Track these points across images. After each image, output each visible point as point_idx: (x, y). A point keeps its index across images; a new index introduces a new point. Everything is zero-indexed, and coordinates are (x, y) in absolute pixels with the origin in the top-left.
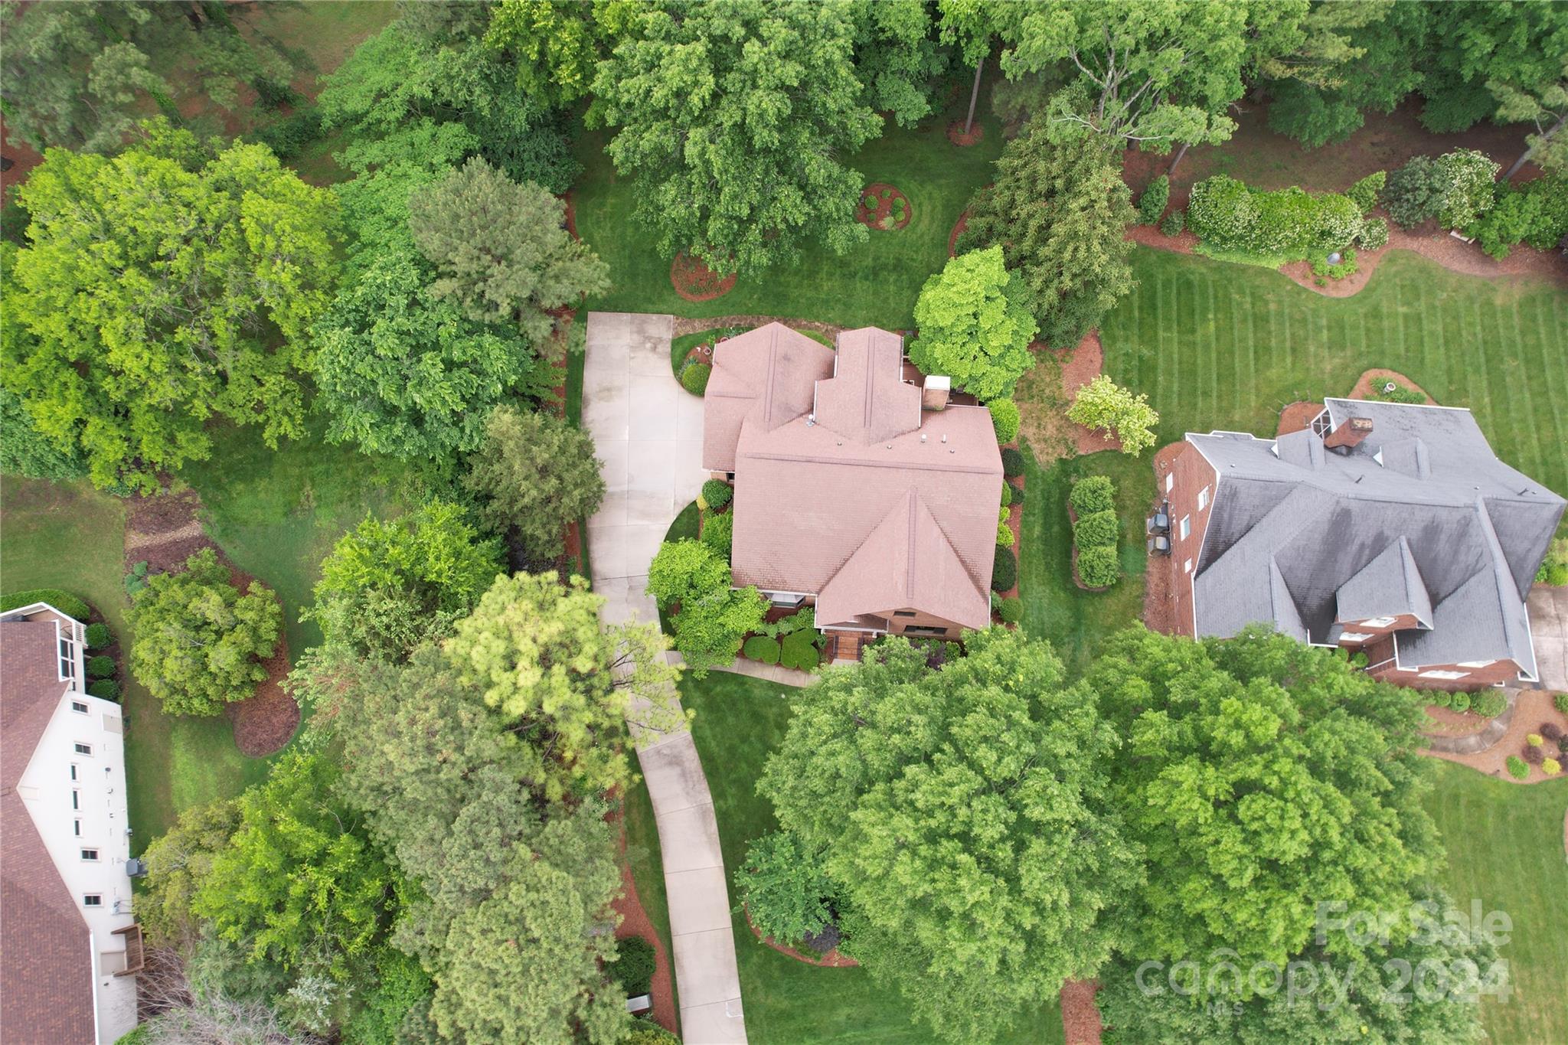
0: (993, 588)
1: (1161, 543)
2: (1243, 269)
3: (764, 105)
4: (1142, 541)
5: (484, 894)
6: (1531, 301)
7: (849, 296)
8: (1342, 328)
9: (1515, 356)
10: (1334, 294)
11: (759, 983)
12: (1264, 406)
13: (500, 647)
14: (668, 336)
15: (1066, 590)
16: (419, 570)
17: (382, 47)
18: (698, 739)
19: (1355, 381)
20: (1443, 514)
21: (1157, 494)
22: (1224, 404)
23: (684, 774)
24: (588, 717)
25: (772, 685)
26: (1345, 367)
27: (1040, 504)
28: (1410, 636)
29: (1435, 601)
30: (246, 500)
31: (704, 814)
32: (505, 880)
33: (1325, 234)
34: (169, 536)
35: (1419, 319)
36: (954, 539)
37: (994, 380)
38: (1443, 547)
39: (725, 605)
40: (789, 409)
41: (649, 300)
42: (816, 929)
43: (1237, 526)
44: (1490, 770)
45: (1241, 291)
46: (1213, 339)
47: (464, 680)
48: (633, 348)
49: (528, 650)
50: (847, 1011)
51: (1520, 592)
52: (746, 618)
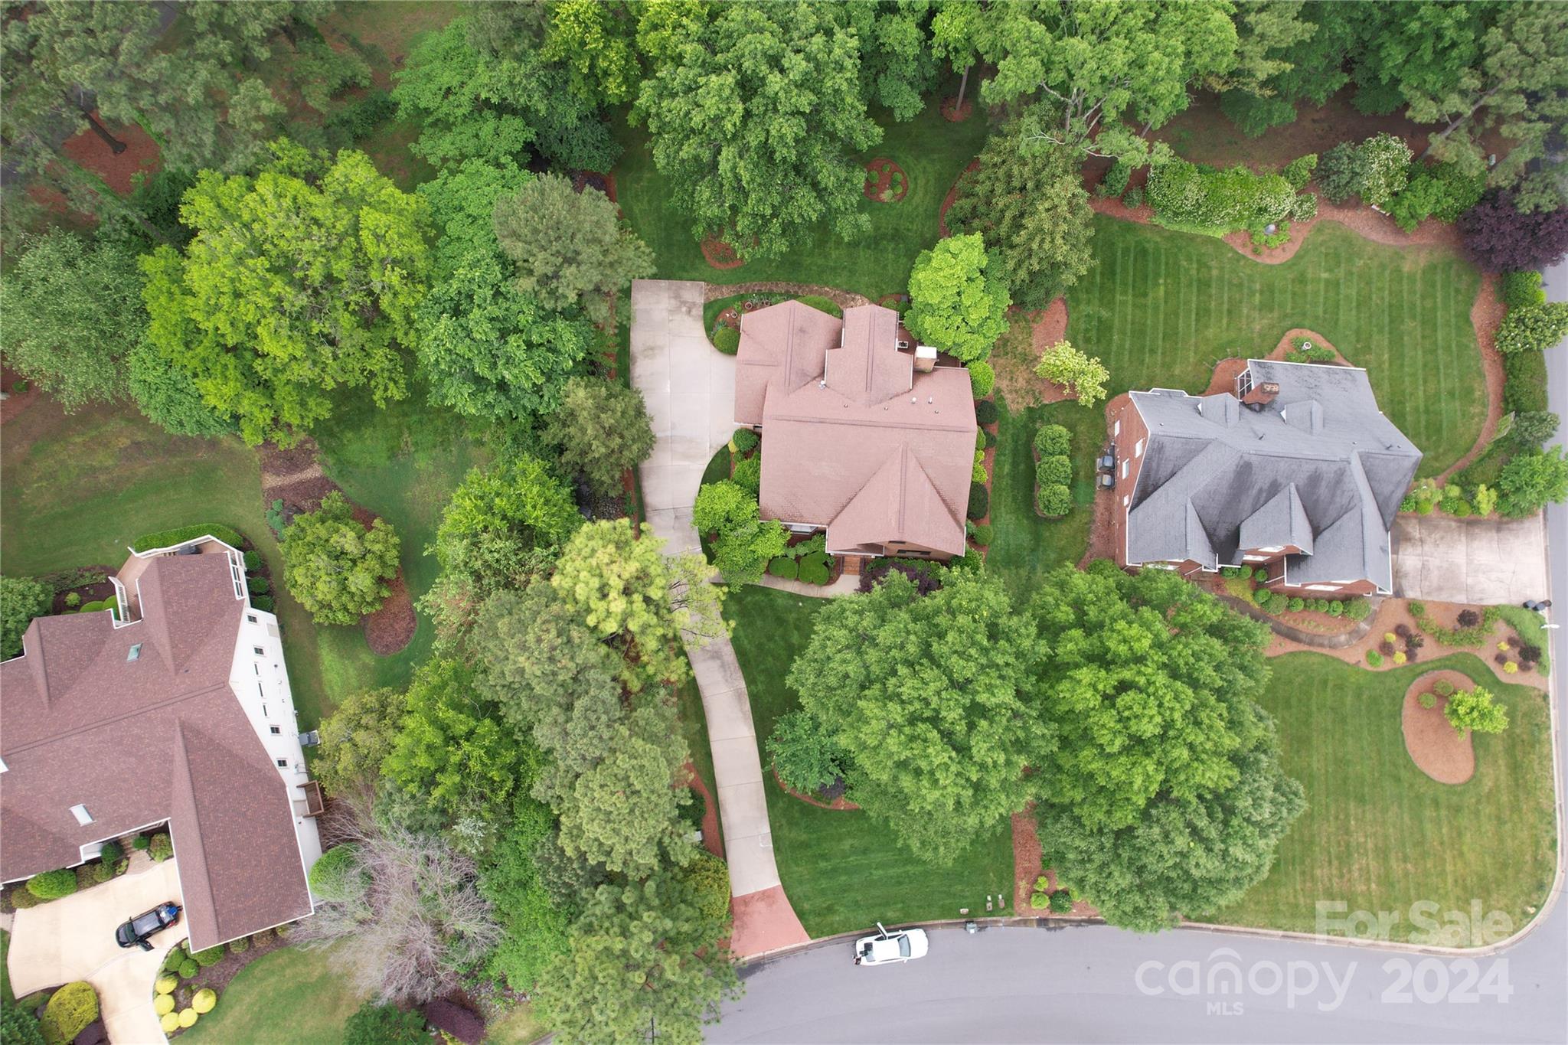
0: (968, 517)
1: (1106, 480)
2: (1192, 238)
3: (783, 131)
4: (1092, 477)
5: (598, 762)
6: (1432, 268)
7: (855, 264)
8: (1272, 292)
9: (1413, 317)
10: (1268, 261)
11: (784, 822)
12: (1200, 362)
13: (595, 583)
14: (700, 300)
15: (1028, 518)
16: (519, 515)
17: (447, 46)
18: (735, 641)
19: (1279, 340)
20: (1324, 467)
21: (1107, 437)
22: (1167, 360)
23: (723, 666)
24: (660, 631)
25: (791, 595)
26: (1272, 327)
27: (1009, 445)
28: (1296, 559)
29: (1316, 532)
30: (355, 447)
31: (739, 696)
32: (613, 751)
33: (1262, 210)
34: (297, 477)
35: (1338, 284)
36: (937, 483)
37: (972, 346)
38: (1323, 491)
39: (755, 536)
40: (804, 374)
41: (683, 269)
42: (830, 781)
43: (1164, 471)
44: (1353, 661)
45: (1189, 259)
46: (1162, 302)
47: (570, 608)
48: (671, 312)
49: (617, 584)
50: (850, 841)
51: (1385, 524)
52: (772, 546)
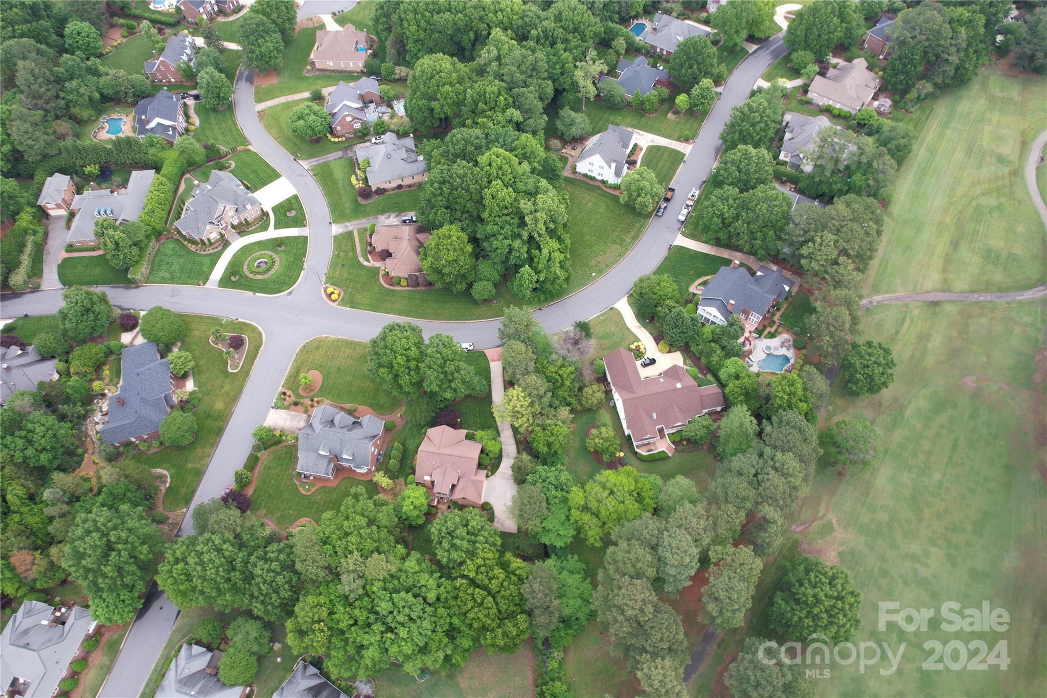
1: (381, 452)
4: (384, 456)
11: (487, 374)
14: (495, 523)
27: (407, 463)
44: (328, 400)
48: (505, 521)
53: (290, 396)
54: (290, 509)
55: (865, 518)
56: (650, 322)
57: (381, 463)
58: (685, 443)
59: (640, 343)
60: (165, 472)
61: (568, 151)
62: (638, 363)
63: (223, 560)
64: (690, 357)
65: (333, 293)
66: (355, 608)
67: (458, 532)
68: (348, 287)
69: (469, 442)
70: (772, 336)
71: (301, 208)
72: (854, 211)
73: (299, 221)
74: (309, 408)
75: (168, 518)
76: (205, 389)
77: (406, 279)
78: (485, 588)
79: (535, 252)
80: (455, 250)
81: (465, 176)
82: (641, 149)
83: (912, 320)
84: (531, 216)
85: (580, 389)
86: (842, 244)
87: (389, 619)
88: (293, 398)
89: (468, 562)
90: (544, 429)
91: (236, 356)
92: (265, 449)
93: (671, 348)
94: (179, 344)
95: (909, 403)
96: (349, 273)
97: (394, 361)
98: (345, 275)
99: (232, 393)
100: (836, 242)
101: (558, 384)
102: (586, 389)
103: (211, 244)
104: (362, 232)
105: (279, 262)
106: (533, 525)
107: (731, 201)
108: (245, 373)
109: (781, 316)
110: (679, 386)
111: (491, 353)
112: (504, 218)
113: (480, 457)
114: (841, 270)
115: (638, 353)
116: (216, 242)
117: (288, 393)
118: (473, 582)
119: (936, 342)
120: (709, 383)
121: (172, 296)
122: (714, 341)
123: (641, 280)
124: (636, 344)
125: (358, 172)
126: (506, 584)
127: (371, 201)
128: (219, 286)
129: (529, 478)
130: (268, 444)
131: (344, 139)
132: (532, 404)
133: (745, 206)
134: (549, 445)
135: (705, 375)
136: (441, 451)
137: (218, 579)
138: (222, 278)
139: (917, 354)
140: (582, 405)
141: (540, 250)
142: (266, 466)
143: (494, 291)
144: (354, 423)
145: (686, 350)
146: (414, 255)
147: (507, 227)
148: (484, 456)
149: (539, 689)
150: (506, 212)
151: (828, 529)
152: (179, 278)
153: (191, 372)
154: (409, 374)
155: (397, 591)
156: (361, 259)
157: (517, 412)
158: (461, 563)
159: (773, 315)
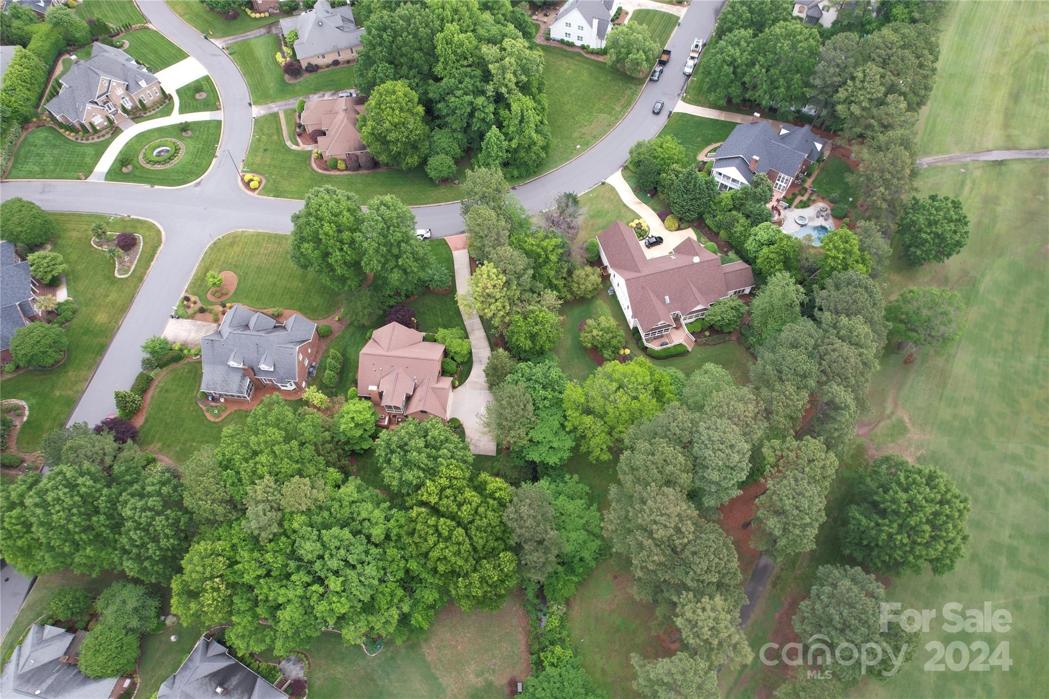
53: (195, 303)
54: (193, 440)
55: (945, 413)
56: (652, 196)
57: (313, 377)
58: (707, 333)
59: (641, 221)
60: (23, 403)
61: (539, 17)
62: (642, 243)
63: (77, 498)
64: (705, 234)
65: (251, 180)
66: (267, 552)
67: (412, 443)
68: (272, 174)
69: (428, 344)
70: (804, 205)
71: (213, 90)
72: (904, 36)
73: (212, 104)
74: (220, 315)
75: (23, 461)
76: (82, 299)
77: (344, 160)
78: (453, 517)
79: (503, 113)
80: (401, 110)
81: (412, 16)
82: (627, 13)
83: (974, 182)
84: (496, 64)
85: (570, 273)
86: (890, 78)
87: (318, 566)
88: (199, 305)
89: (428, 483)
90: (525, 318)
91: (126, 259)
92: (161, 366)
93: (682, 223)
94: (49, 247)
95: (983, 275)
96: (273, 159)
97: (321, 232)
98: (268, 161)
99: (119, 303)
100: (882, 77)
101: (541, 260)
102: (577, 272)
103: (96, 131)
104: (289, 113)
105: (186, 149)
106: (517, 437)
107: (743, 43)
108: (139, 278)
109: (813, 182)
110: (696, 260)
111: (452, 241)
112: (464, 69)
113: (443, 362)
114: (891, 109)
115: (641, 232)
116: (103, 129)
117: (193, 298)
118: (435, 510)
119: (1007, 206)
120: (731, 261)
121: (43, 192)
122: (735, 208)
123: (639, 145)
124: (636, 221)
125: (285, 49)
126: (481, 510)
127: (301, 80)
128: (106, 179)
129: (509, 378)
130: (165, 359)
131: (267, 14)
132: (507, 283)
133: (760, 50)
134: (533, 337)
135: (726, 253)
136: (389, 354)
137: (71, 526)
138: (110, 170)
139: (986, 221)
140: (572, 293)
141: (510, 110)
142: (162, 388)
143: (454, 167)
144: (275, 327)
145: (699, 224)
146: (351, 127)
147: (467, 79)
148: (448, 360)
149: (535, 657)
150: (465, 63)
151: (900, 429)
152: (53, 171)
153: (64, 280)
154: (341, 250)
155: (328, 527)
156: (289, 143)
157: (489, 295)
158: (418, 487)
159: (804, 181)
